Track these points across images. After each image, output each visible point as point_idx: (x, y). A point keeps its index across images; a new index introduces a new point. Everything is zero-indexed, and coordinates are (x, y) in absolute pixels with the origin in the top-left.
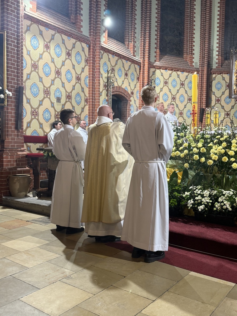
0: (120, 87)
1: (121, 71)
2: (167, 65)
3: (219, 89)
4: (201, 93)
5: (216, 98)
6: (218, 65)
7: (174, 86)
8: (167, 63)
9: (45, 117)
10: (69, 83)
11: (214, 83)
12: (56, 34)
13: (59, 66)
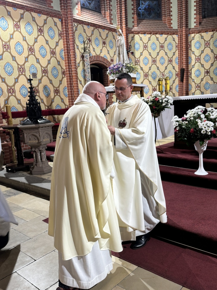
0: (98, 56)
1: (98, 40)
2: (145, 29)
3: (198, 48)
4: (181, 54)
5: (196, 57)
6: (196, 24)
7: (154, 49)
8: (146, 27)
9: (22, 93)
10: (44, 58)
11: (193, 43)
12: (26, 13)
13: (31, 43)
